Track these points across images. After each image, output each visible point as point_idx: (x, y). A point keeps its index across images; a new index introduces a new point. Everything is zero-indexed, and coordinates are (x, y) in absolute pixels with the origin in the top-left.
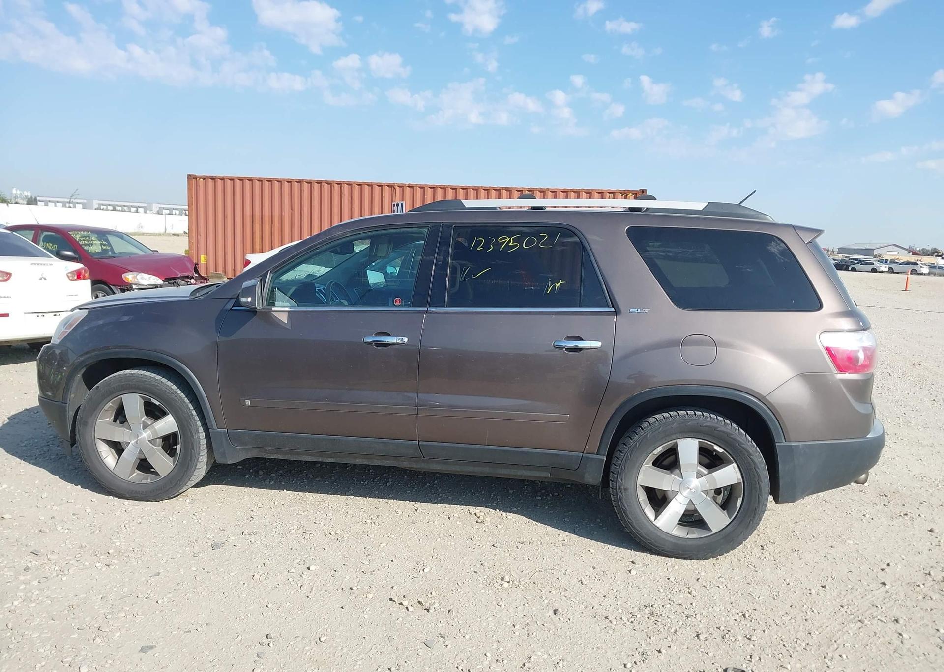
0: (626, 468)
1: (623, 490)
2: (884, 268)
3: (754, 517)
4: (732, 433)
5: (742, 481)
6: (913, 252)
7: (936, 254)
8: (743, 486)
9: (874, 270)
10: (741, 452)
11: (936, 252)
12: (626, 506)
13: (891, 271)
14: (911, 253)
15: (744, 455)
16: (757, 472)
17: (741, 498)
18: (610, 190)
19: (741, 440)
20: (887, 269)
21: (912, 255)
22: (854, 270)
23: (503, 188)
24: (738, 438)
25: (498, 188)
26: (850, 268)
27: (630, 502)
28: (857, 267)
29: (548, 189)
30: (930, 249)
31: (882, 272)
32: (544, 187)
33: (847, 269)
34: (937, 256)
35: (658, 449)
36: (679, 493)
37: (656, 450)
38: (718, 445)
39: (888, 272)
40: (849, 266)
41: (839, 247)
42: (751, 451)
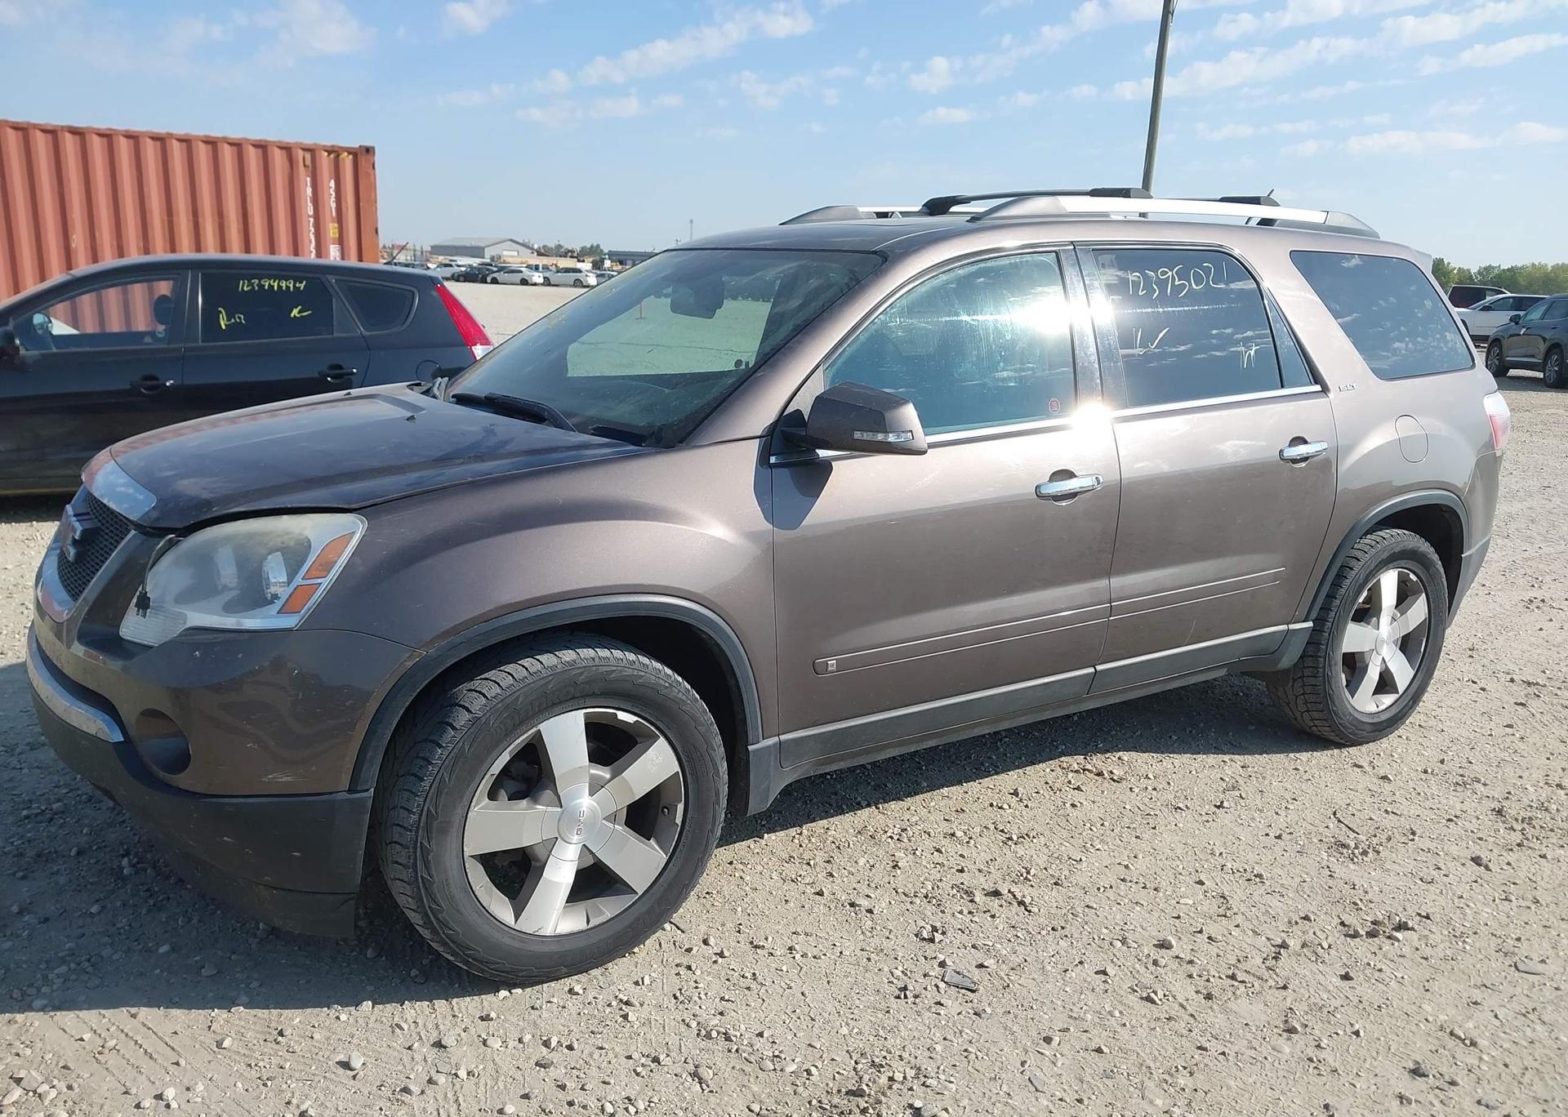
2: (538, 278)
6: (538, 252)
7: (570, 254)
9: (524, 282)
11: (569, 251)
13: (547, 282)
14: (536, 254)
18: (303, 144)
20: (541, 280)
21: (538, 255)
22: (495, 281)
26: (489, 280)
28: (499, 276)
30: (553, 246)
31: (535, 284)
33: (484, 281)
34: (571, 257)
39: (542, 284)
40: (488, 275)
41: (432, 244)
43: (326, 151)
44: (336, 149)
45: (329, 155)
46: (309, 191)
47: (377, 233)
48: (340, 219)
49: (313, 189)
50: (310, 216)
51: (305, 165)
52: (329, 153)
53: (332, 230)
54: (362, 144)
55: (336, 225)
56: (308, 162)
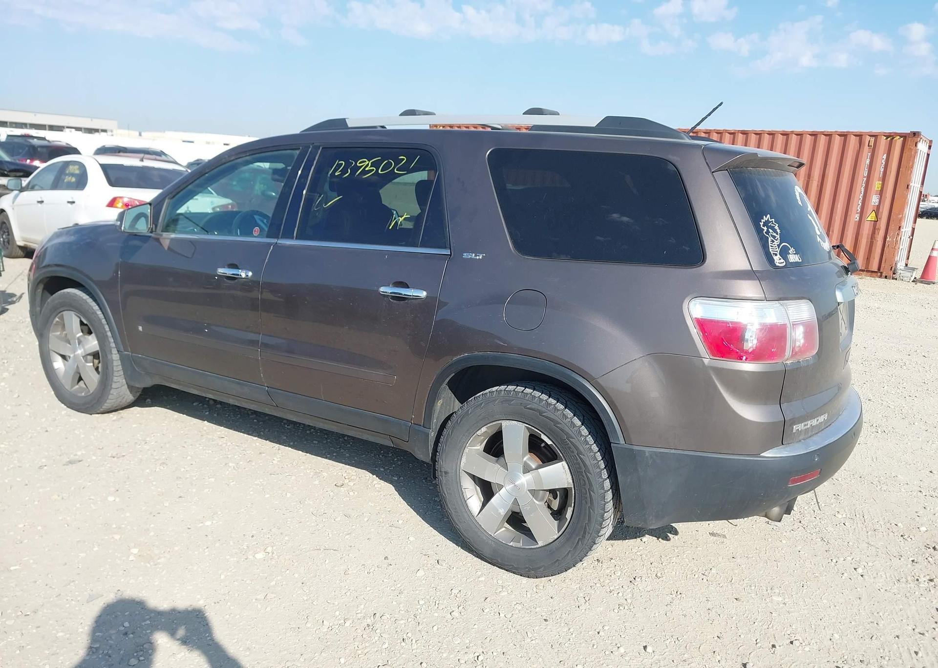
0: (447, 447)
1: (443, 473)
3: (584, 537)
4: (559, 421)
5: (572, 486)
8: (573, 492)
10: (570, 448)
12: (446, 493)
15: (573, 452)
16: (588, 478)
17: (572, 509)
18: (871, 132)
19: (570, 433)
23: (739, 131)
24: (567, 429)
25: (732, 132)
27: (450, 489)
29: (793, 132)
32: (788, 129)
35: (482, 429)
36: (504, 487)
37: (480, 431)
38: (546, 435)
42: (581, 448)
43: (885, 136)
44: (892, 135)
45: (886, 139)
46: (868, 161)
47: (907, 188)
48: (884, 179)
49: (870, 160)
50: (864, 177)
51: (869, 146)
52: (887, 137)
53: (877, 185)
54: (912, 131)
55: (881, 182)
56: (872, 144)
